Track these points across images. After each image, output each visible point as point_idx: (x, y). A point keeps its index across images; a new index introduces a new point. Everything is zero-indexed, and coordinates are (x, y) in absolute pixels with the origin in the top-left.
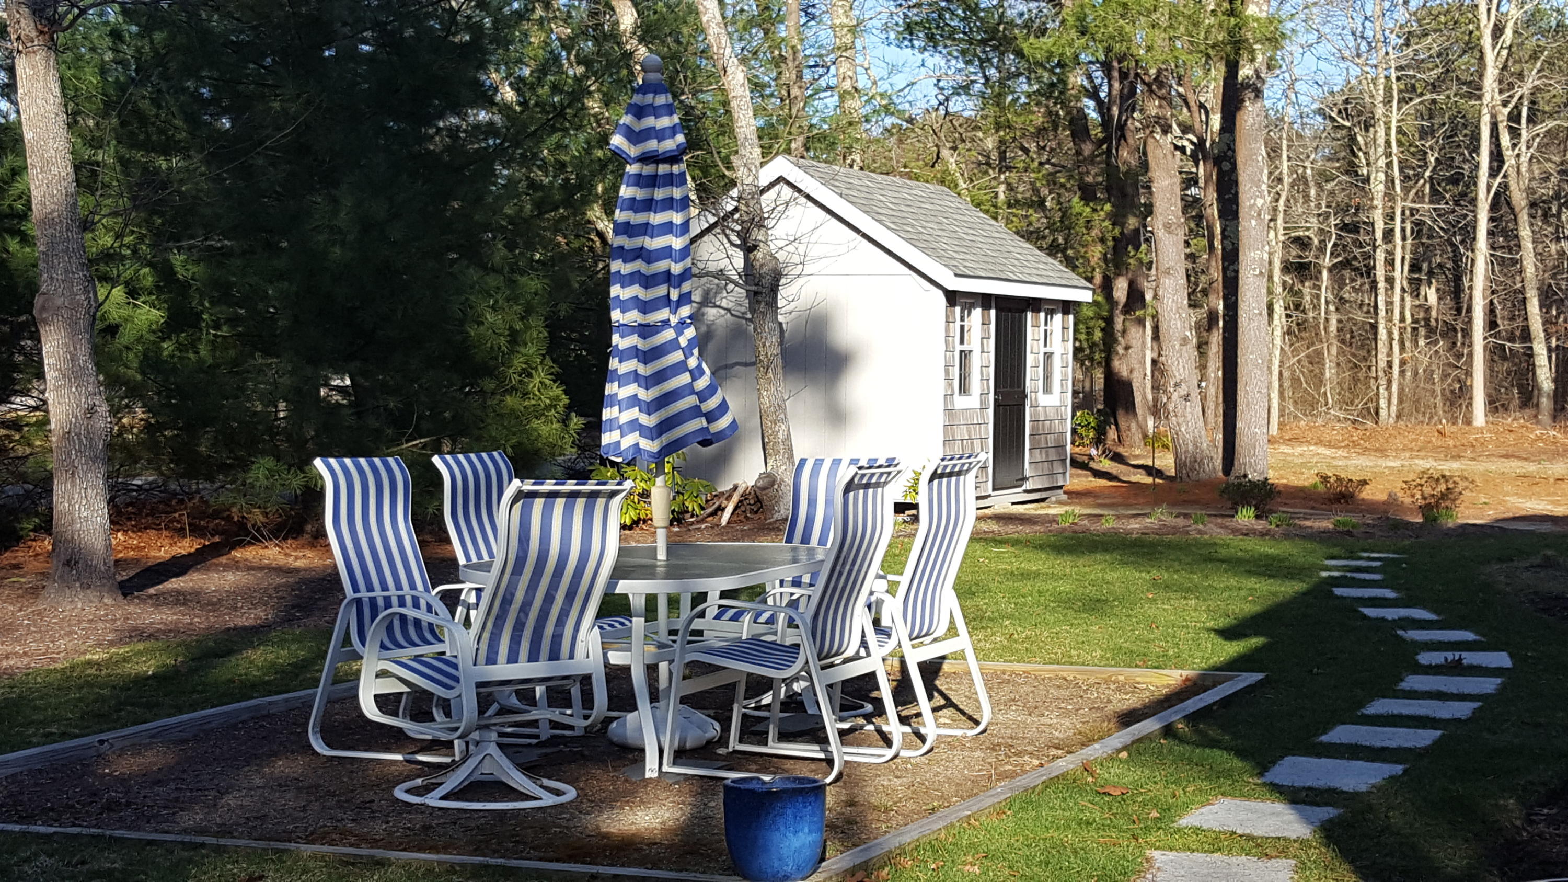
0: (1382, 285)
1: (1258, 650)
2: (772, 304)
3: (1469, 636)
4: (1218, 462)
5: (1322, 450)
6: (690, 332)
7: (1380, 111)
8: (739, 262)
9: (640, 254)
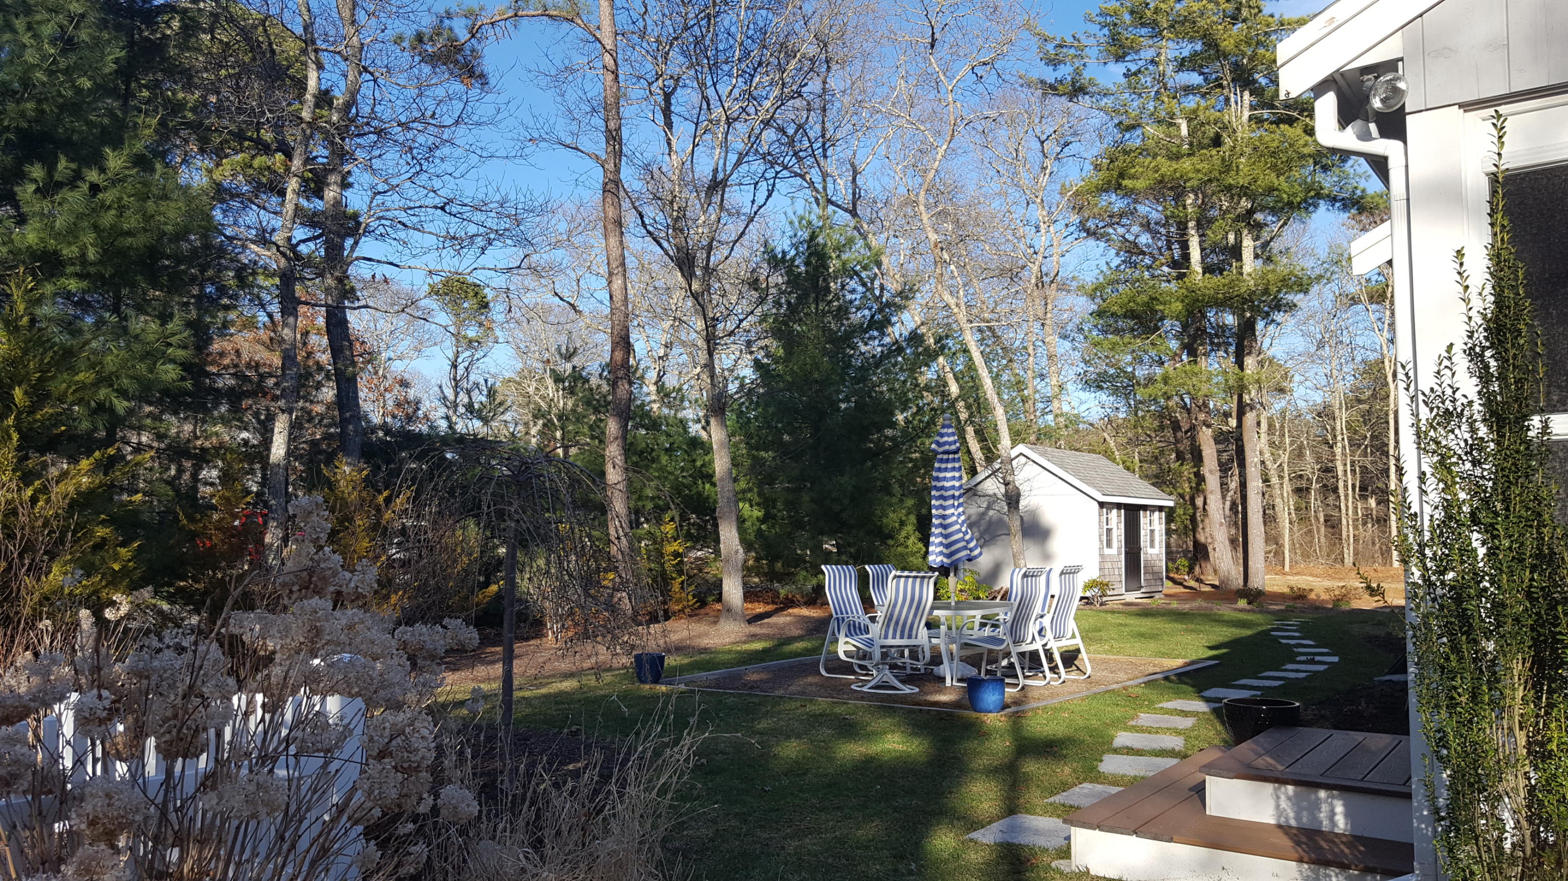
0: (1342, 498)
1: (1224, 654)
2: (1017, 508)
3: (1325, 650)
4: (1241, 582)
5: (1310, 579)
6: (963, 518)
7: (1337, 413)
8: (1003, 490)
9: (942, 488)
